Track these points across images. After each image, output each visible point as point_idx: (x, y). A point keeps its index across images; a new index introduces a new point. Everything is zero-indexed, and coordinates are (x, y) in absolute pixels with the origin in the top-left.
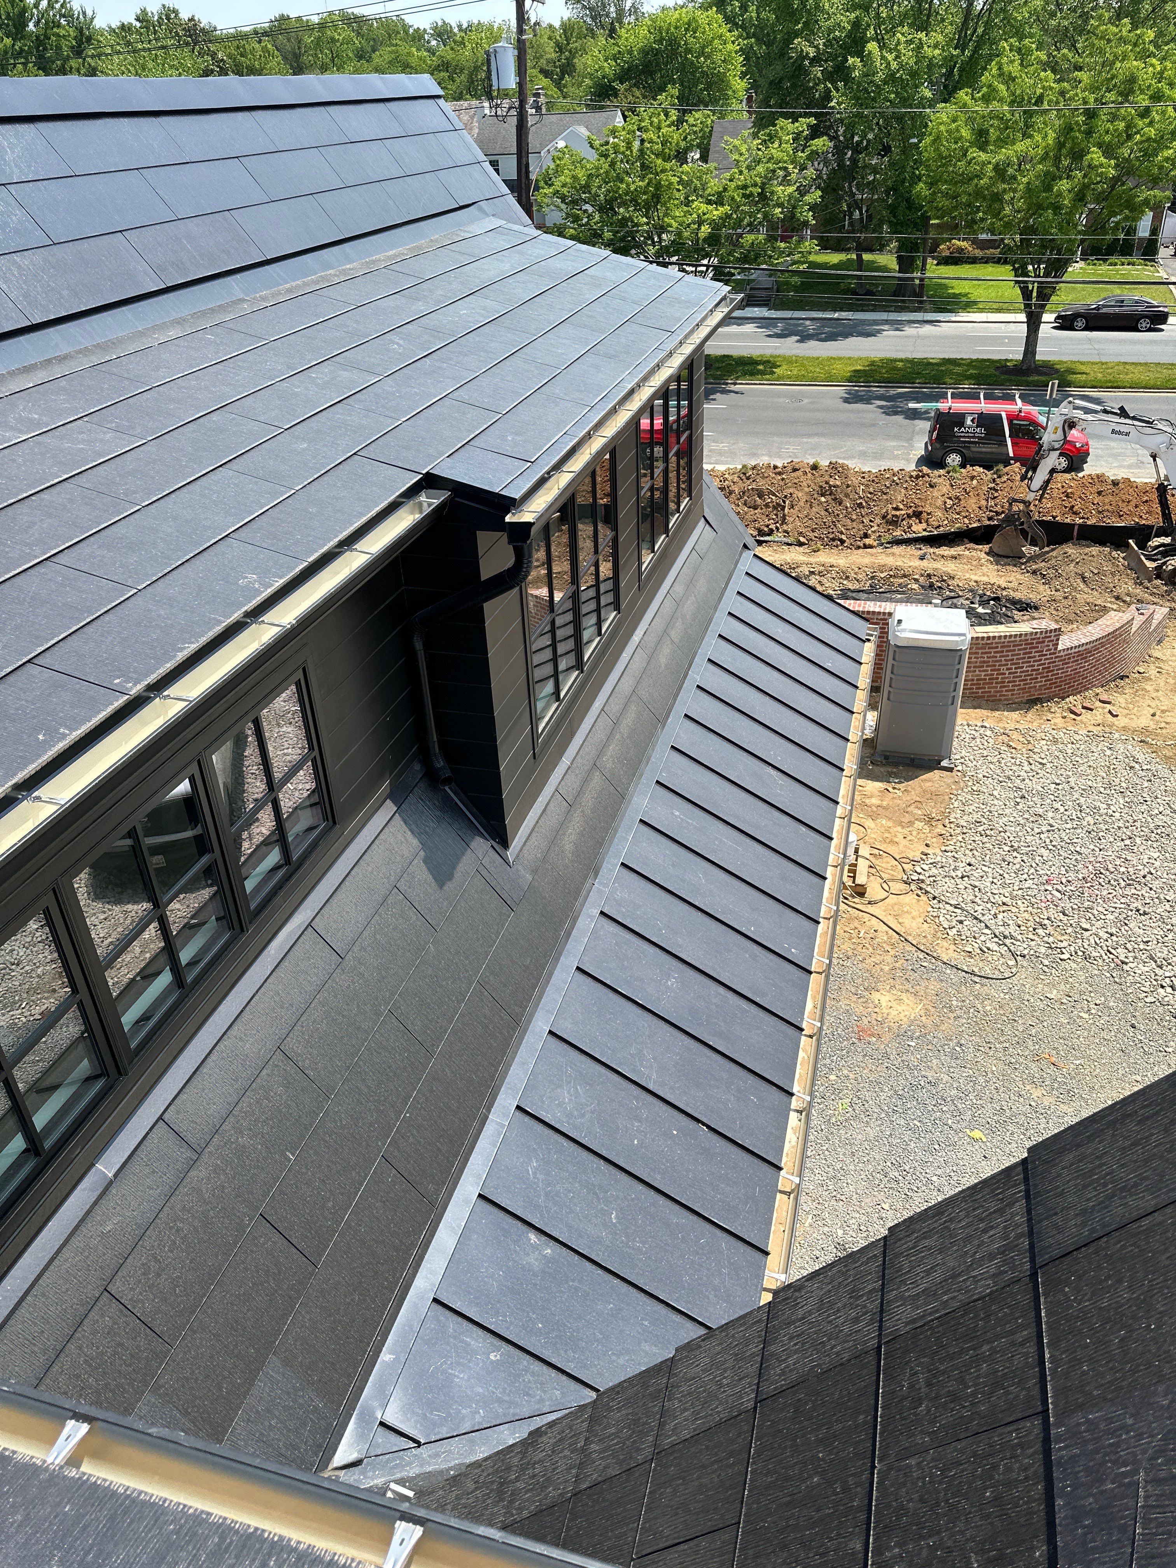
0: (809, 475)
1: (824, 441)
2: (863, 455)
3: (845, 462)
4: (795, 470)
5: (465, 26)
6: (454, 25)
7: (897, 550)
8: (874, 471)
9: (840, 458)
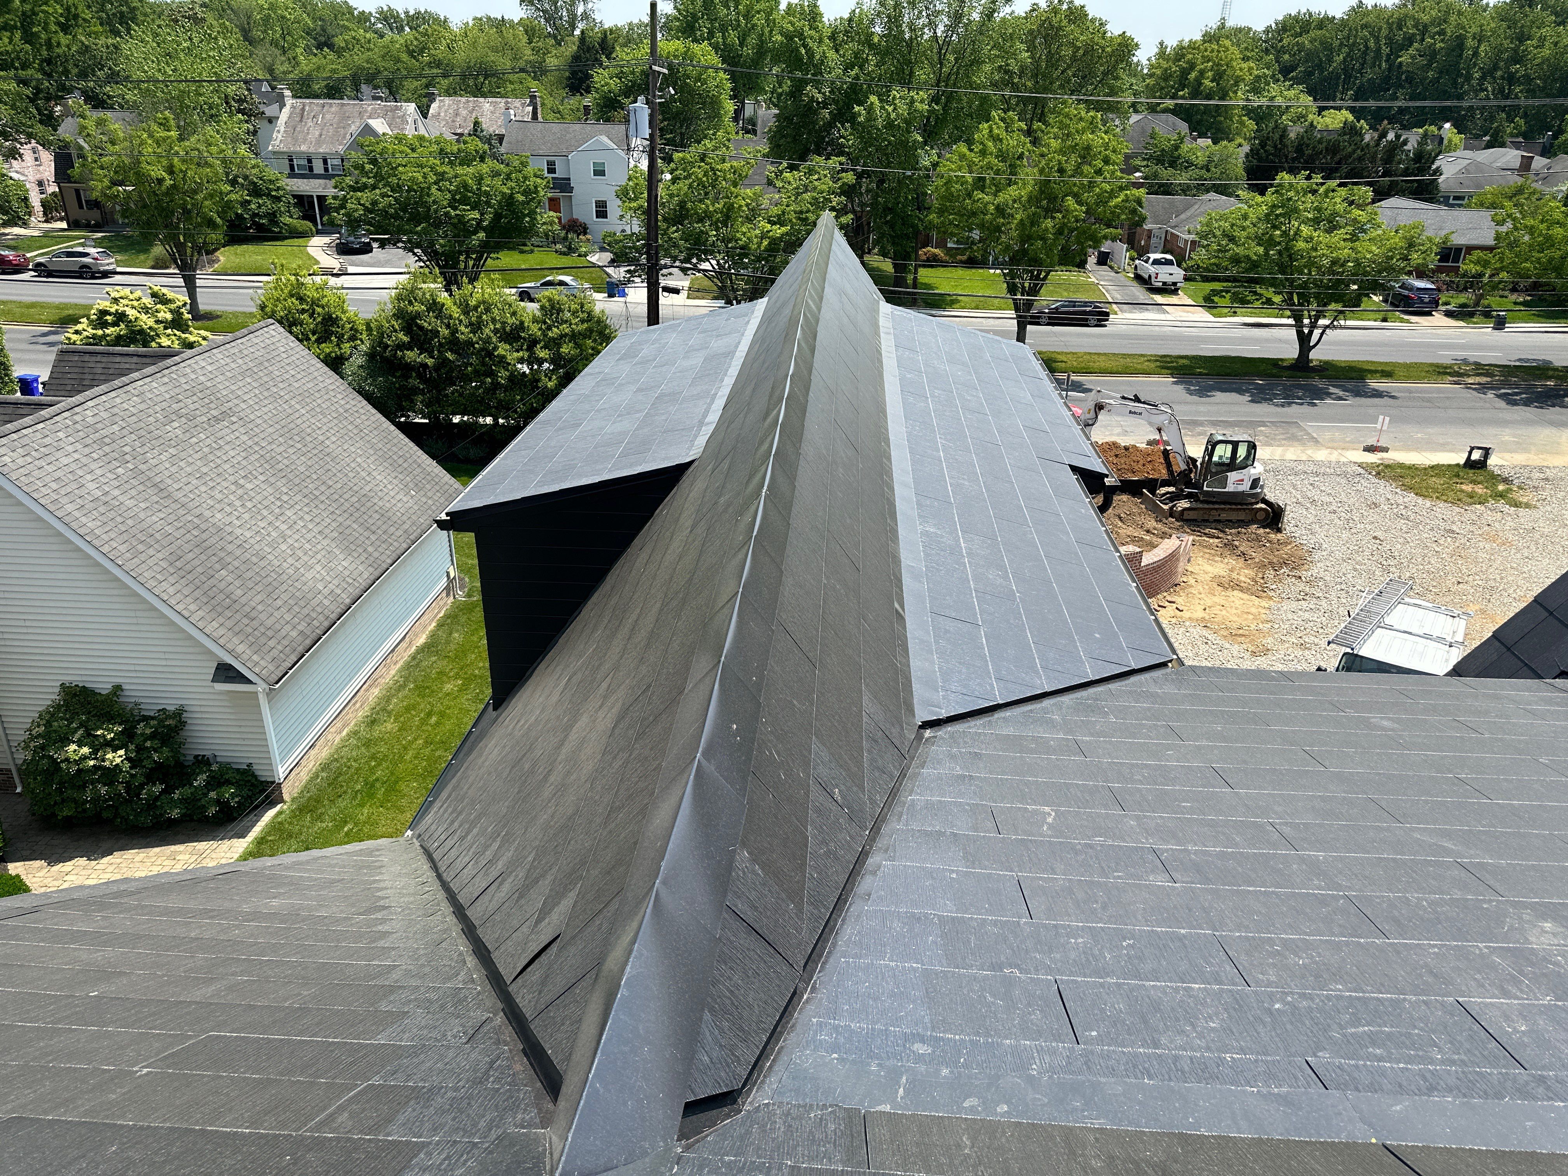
5: (412, 13)
6: (401, 11)
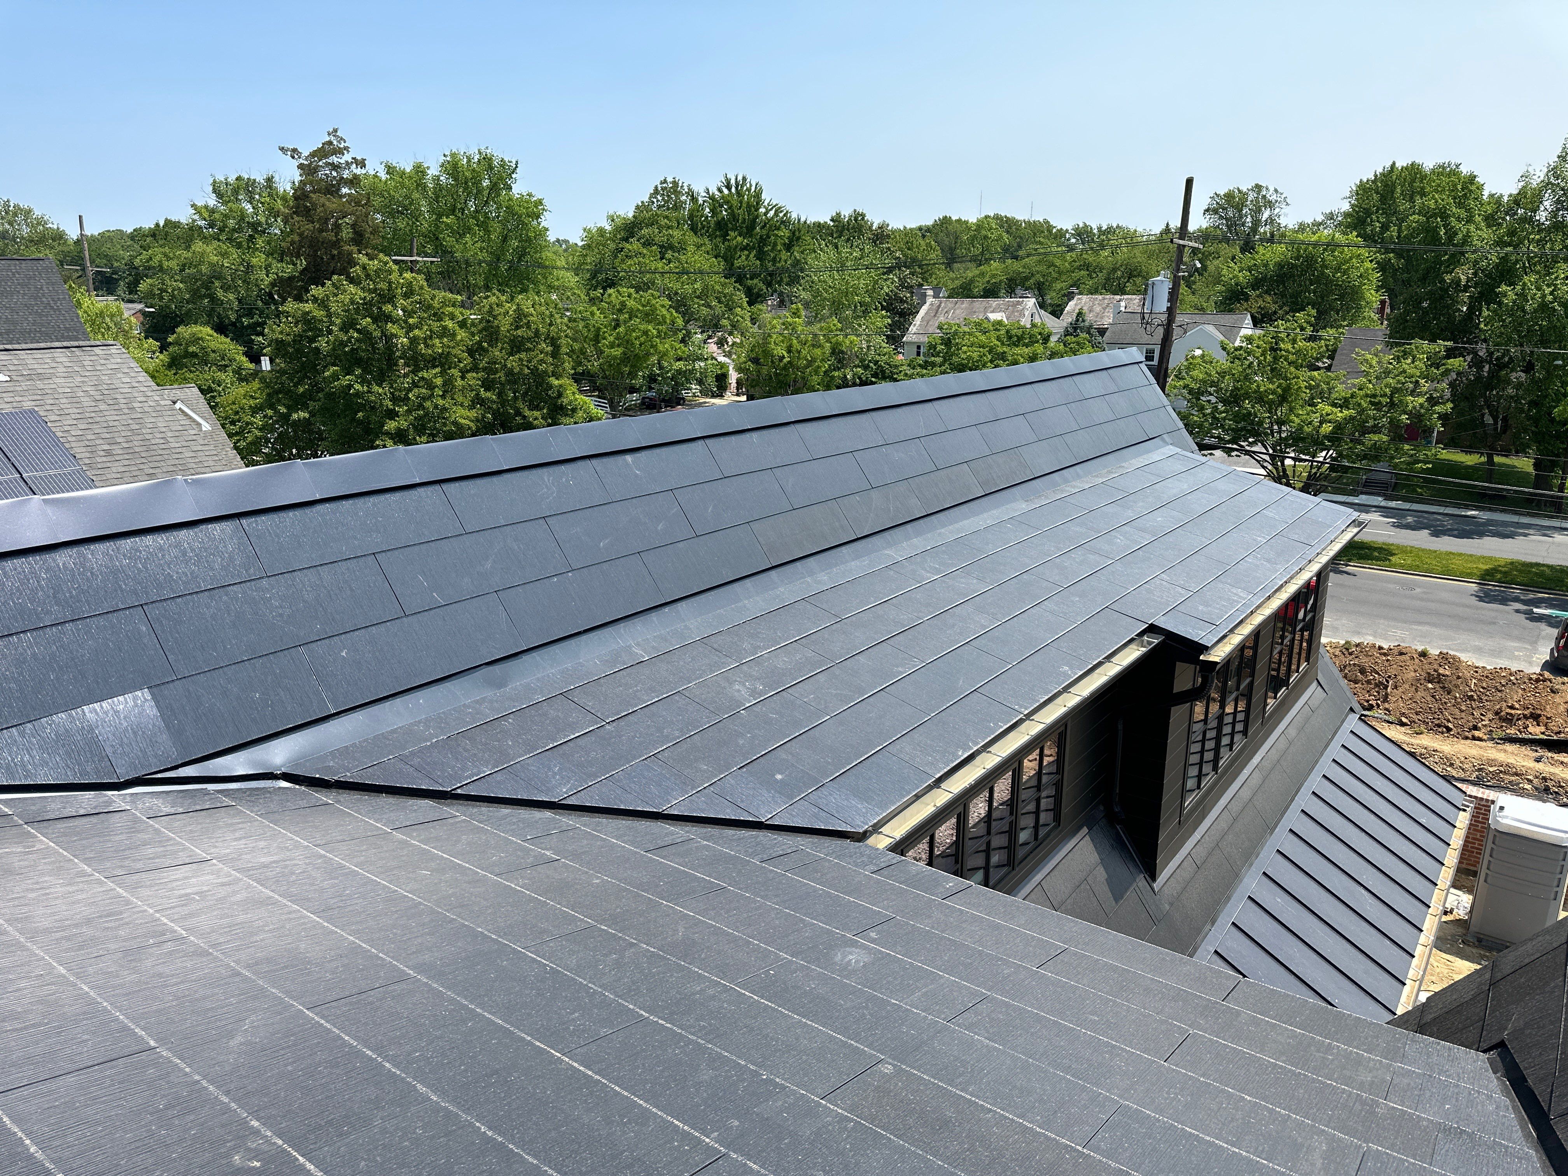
0: (1417, 661)
1: (1436, 631)
2: (1479, 650)
3: (1457, 654)
4: (1401, 654)
7: (1509, 747)
8: (1489, 667)
9: (1452, 650)
